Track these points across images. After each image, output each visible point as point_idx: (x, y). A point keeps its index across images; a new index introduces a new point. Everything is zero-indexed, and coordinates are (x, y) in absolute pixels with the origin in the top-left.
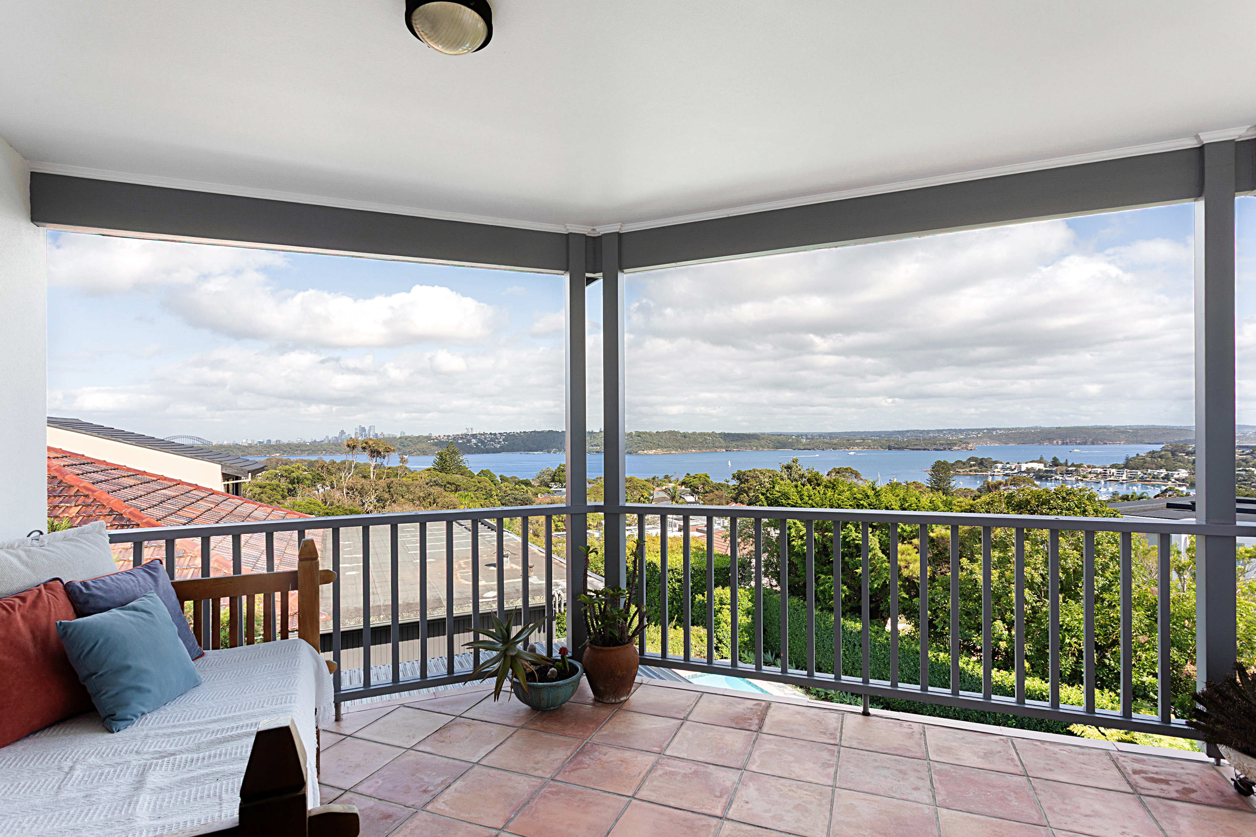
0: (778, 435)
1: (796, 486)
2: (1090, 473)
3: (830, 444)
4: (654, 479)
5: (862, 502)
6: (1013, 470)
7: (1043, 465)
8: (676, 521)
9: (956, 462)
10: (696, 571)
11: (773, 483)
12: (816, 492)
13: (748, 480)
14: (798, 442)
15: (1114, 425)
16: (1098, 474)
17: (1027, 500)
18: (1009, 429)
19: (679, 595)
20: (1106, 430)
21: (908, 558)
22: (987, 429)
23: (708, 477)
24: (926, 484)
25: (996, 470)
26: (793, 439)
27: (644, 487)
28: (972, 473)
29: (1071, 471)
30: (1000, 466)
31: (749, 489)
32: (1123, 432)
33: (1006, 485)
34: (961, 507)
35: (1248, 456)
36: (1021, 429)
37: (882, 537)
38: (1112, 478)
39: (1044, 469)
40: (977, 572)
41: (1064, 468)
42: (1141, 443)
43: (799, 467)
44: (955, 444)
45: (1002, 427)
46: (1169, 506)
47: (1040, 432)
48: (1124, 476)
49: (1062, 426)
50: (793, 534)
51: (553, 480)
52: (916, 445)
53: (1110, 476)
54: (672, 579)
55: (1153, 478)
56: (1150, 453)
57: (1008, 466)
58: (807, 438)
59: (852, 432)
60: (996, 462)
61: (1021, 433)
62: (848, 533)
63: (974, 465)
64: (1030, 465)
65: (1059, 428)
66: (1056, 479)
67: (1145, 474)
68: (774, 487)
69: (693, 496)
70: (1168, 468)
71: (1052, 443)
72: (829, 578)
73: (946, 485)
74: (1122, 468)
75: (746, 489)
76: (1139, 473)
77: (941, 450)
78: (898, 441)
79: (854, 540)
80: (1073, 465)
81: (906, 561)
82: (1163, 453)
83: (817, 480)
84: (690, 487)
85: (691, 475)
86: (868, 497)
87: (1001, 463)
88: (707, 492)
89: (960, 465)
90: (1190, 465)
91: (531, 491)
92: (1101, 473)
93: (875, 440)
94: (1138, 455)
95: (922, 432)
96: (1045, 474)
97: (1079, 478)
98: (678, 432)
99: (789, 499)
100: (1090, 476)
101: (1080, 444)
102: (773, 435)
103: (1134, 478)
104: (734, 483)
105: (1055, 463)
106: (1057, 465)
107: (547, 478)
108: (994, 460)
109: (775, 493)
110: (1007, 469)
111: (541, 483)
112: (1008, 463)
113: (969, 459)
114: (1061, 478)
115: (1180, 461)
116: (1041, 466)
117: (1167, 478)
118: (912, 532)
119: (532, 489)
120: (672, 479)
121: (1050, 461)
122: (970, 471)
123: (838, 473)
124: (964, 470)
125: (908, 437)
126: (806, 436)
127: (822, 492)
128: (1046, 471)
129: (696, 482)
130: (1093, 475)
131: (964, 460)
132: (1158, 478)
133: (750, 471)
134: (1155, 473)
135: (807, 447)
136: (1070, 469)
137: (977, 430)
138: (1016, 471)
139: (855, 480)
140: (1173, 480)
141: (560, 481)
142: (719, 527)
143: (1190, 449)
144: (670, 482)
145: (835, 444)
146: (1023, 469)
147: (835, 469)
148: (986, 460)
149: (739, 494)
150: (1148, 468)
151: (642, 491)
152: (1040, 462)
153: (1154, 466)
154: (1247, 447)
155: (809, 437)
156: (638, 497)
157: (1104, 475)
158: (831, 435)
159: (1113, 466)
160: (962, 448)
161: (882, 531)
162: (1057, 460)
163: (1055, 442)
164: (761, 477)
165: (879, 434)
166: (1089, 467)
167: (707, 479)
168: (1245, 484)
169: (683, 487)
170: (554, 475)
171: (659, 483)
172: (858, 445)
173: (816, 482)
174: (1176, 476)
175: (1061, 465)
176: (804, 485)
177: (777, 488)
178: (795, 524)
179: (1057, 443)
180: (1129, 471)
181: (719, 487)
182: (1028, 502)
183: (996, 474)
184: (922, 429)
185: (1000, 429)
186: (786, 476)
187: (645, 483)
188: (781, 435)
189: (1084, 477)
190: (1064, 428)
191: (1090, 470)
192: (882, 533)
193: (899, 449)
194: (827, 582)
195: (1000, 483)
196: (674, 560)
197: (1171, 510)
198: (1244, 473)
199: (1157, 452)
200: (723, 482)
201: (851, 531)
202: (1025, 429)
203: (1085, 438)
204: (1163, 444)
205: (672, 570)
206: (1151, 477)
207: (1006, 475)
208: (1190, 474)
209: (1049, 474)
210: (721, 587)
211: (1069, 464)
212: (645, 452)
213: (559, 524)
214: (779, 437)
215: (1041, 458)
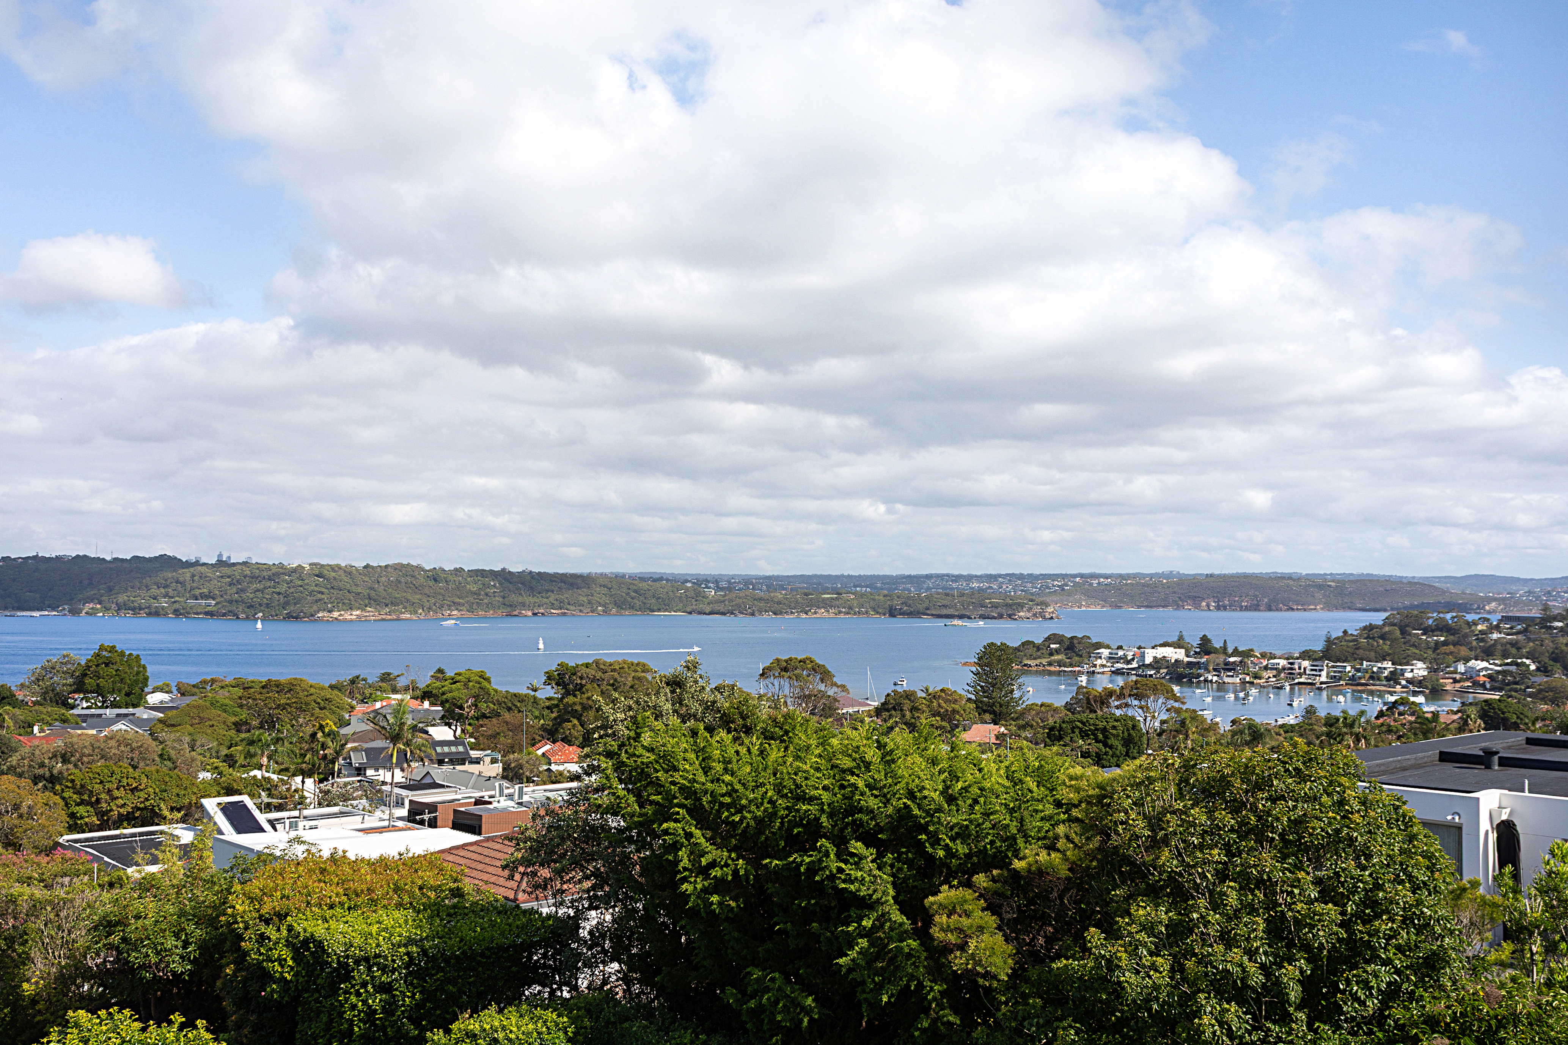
0: (655, 580)
1: (694, 733)
2: (1266, 668)
3: (766, 601)
4: (352, 682)
5: (853, 779)
6: (1129, 662)
7: (1183, 651)
8: (404, 792)
9: (1023, 644)
10: (434, 958)
11: (637, 725)
12: (743, 750)
13: (582, 686)
14: (698, 595)
15: (1304, 573)
16: (1279, 671)
17: (1223, 777)
18: (1121, 576)
19: (384, 1028)
20: (1291, 582)
21: (965, 922)
22: (1082, 576)
23: (488, 680)
24: (964, 693)
25: (1099, 662)
26: (687, 589)
27: (325, 704)
28: (1052, 669)
29: (1234, 662)
30: (1105, 652)
31: (586, 708)
32: (1320, 587)
33: (1121, 696)
34: (1078, 790)
35: (1521, 637)
36: (1144, 576)
37: (900, 870)
38: (1302, 680)
39: (1186, 659)
40: (1123, 964)
41: (1221, 658)
42: (1350, 608)
43: (701, 683)
44: (1021, 606)
45: (1109, 572)
46: (1445, 757)
47: (1176, 583)
48: (1324, 673)
49: (1217, 572)
50: (685, 862)
51: (80, 687)
52: (945, 606)
53: (1300, 674)
54: (364, 985)
55: (1371, 678)
56: (1365, 628)
57: (1121, 653)
58: (718, 588)
59: (815, 576)
60: (1099, 645)
61: (1144, 585)
62: (820, 861)
63: (1057, 651)
64: (1161, 652)
65: (1211, 576)
66: (1206, 681)
67: (1358, 670)
68: (638, 735)
69: (449, 725)
70: (1396, 660)
71: (1198, 607)
72: (773, 979)
73: (1006, 696)
74: (1321, 659)
75: (578, 708)
76: (1348, 669)
77: (994, 618)
78: (909, 598)
79: (832, 877)
80: (1236, 652)
81: (960, 930)
82: (1387, 629)
83: (744, 717)
84: (442, 704)
85: (450, 673)
86: (868, 765)
87: (1108, 647)
88: (484, 716)
89: (1031, 650)
90: (1430, 652)
91: (13, 717)
92: (1284, 669)
93: (862, 595)
94: (1345, 632)
95: (957, 578)
96: (1187, 671)
97: (1248, 679)
98: (419, 568)
99: (676, 769)
100: (1265, 674)
101: (1247, 609)
102: (642, 579)
103: (1340, 679)
104: (548, 692)
105: (1205, 646)
106: (1208, 653)
107: (63, 682)
108: (1094, 640)
109: (640, 751)
110: (1118, 660)
111: (44, 694)
112: (1120, 648)
113: (1048, 639)
114: (1215, 679)
115: (1414, 646)
116: (1179, 654)
117: (1394, 678)
118: (968, 856)
119: (17, 711)
120: (402, 682)
121: (1196, 642)
122: (1050, 664)
123: (785, 669)
124: (1038, 662)
125: (928, 589)
126: (716, 582)
127: (755, 750)
128: (1189, 664)
129: (458, 692)
130: (1270, 673)
131: (1038, 640)
132: (1379, 679)
133: (587, 665)
134: (1375, 669)
135: (717, 607)
136: (1232, 659)
137: (1063, 576)
138: (1135, 665)
139: (822, 687)
140: (1404, 682)
141: (99, 691)
142: (511, 803)
143: (1430, 622)
144: (395, 691)
145: (779, 603)
146: (1148, 660)
147: (778, 660)
148: (1080, 640)
149: (560, 721)
150: (1362, 660)
151: (321, 714)
152: (1178, 645)
153: (1372, 655)
154: (1518, 619)
155: (724, 584)
156: (309, 730)
157: (1290, 672)
158: (771, 583)
159: (1305, 655)
160: (1035, 615)
161: (900, 854)
162: (1209, 641)
163: (1204, 604)
164: (605, 708)
165: (870, 581)
166: (1263, 655)
167: (485, 684)
168: (1516, 691)
169: (426, 704)
170: (84, 675)
171: (367, 692)
172: (827, 605)
173: (741, 722)
174: (1408, 675)
175: (1215, 651)
176: (710, 729)
177: (647, 738)
178: (689, 835)
179: (1208, 606)
180: (1331, 664)
181: (513, 703)
182: (1224, 782)
183: (1098, 670)
184: (956, 573)
185: (1106, 577)
186: (668, 706)
187: (328, 694)
188: (661, 579)
189: (1256, 678)
190: (1219, 576)
191: (1265, 663)
192: (898, 859)
193: (911, 614)
194: (767, 990)
195: (1110, 693)
196: (374, 929)
197: (1449, 767)
198: (1513, 668)
199: (1377, 627)
200: (524, 691)
201: (827, 855)
202: (1151, 576)
203: (1256, 596)
204: (1385, 610)
205: (367, 959)
206: (1367, 676)
207: (1118, 672)
208: (1431, 670)
209: (1194, 671)
210: (494, 1007)
211: (1230, 651)
212: (336, 614)
213: (81, 810)
214: (657, 584)
215: (1181, 638)
